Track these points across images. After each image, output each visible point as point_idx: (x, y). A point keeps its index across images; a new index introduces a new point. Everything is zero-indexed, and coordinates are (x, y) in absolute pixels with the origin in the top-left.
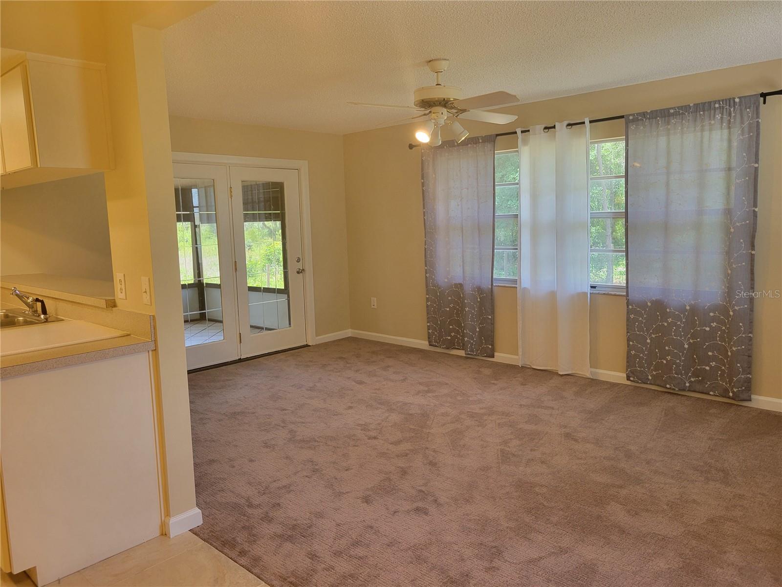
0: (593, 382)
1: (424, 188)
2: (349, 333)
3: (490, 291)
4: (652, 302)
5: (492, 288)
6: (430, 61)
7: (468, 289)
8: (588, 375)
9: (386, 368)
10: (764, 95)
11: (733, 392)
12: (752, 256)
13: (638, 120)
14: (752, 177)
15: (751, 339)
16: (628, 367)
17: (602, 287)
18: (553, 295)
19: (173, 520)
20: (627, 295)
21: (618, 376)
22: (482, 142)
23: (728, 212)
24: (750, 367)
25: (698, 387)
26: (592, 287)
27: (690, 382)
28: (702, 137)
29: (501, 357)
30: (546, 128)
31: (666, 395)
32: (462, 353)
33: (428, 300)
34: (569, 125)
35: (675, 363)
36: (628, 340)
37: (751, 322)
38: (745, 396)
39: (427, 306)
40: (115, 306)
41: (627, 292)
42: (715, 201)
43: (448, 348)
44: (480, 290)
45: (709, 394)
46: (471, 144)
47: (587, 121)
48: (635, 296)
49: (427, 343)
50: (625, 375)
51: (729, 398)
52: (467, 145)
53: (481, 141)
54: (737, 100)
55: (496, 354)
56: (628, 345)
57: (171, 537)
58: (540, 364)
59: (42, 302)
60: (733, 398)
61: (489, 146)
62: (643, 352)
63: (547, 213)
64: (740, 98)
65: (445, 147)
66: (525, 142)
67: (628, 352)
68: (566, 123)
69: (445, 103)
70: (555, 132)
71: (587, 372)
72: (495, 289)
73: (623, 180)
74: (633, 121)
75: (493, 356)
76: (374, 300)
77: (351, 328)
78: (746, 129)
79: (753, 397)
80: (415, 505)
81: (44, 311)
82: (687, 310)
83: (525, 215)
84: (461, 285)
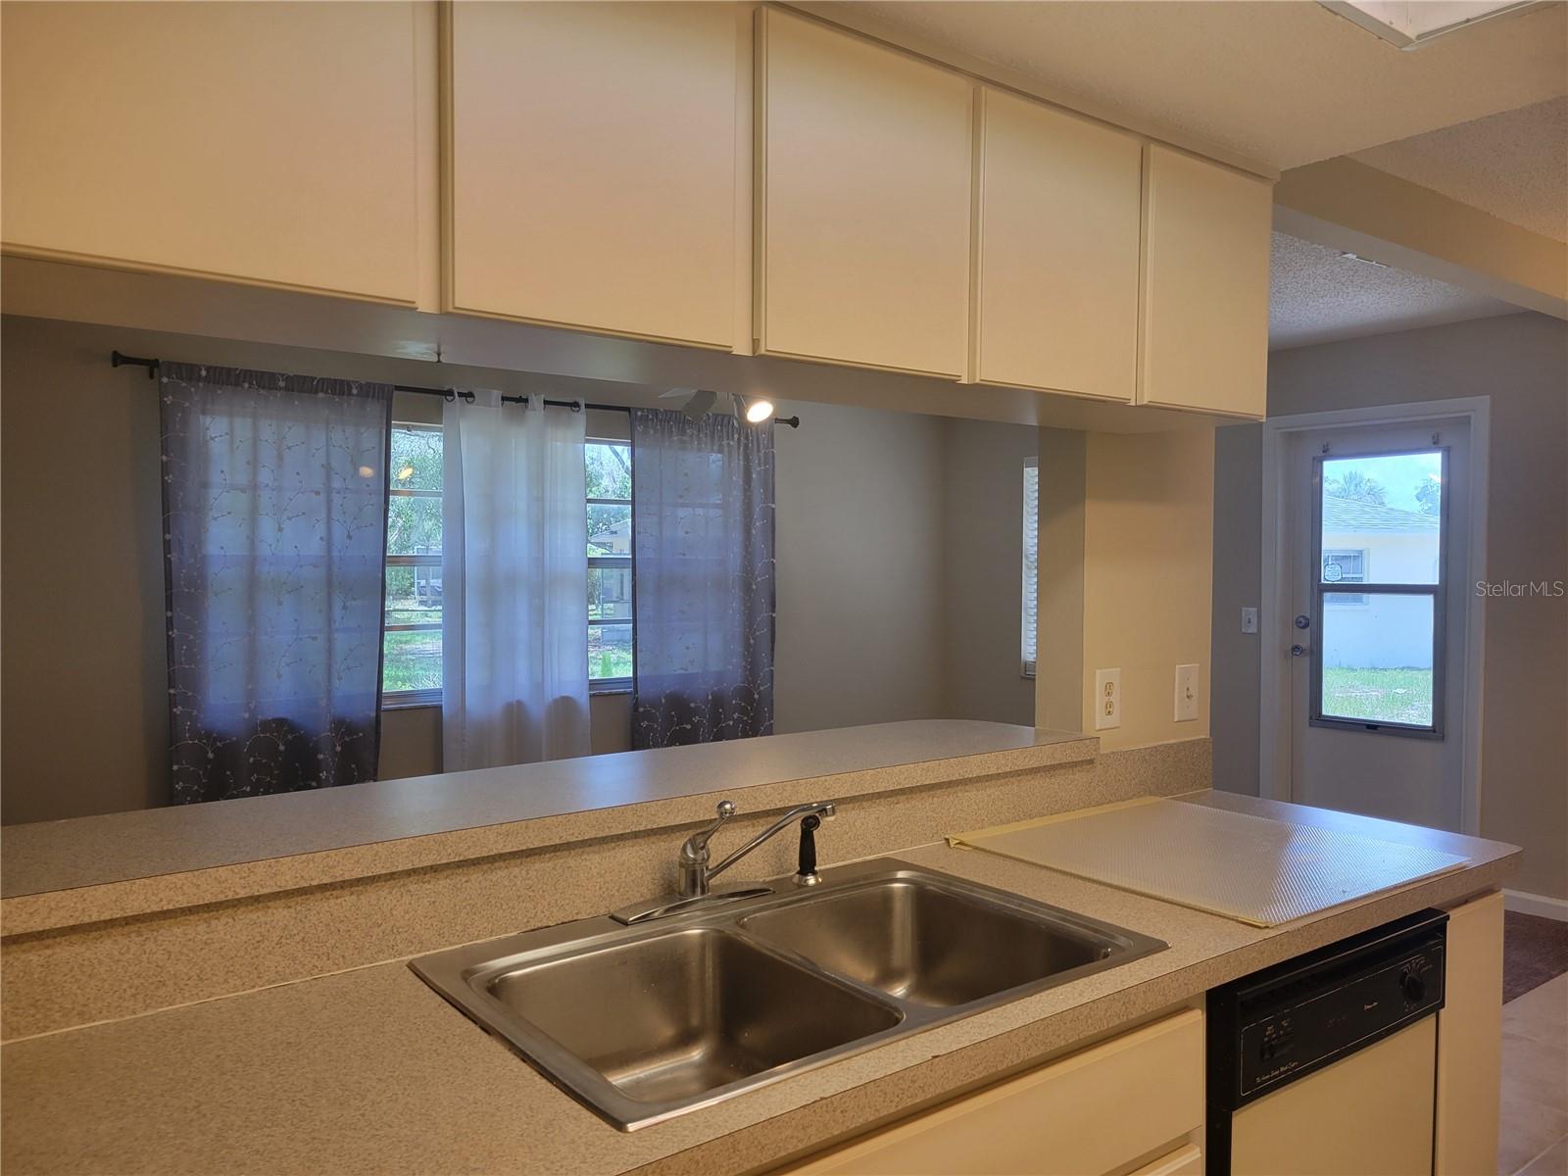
1: (169, 479)
3: (374, 723)
4: (668, 697)
5: (378, 717)
12: (773, 619)
13: (647, 419)
20: (636, 691)
22: (358, 395)
30: (505, 399)
33: (176, 777)
34: (546, 402)
37: (772, 702)
41: (636, 687)
44: (341, 725)
46: (326, 393)
52: (316, 392)
53: (355, 391)
61: (374, 409)
65: (246, 385)
72: (384, 718)
73: (630, 507)
74: (641, 418)
78: (763, 461)
82: (708, 701)
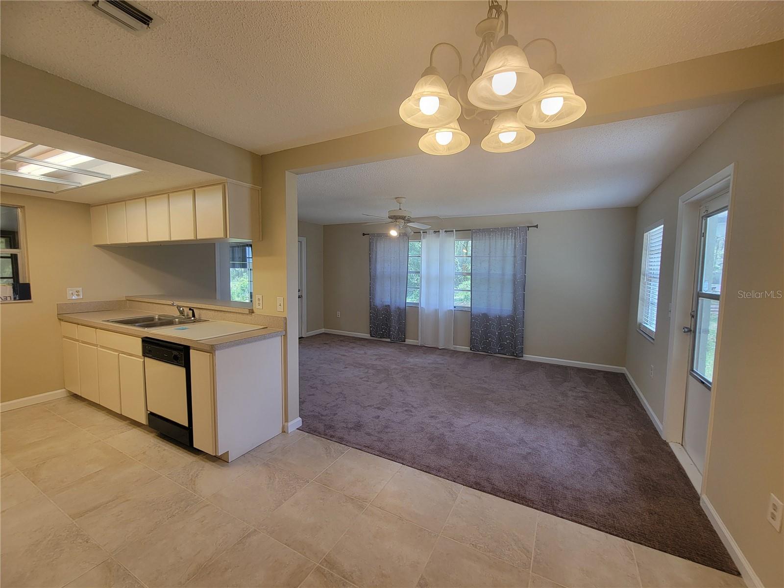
0: (455, 352)
2: (323, 330)
4: (483, 314)
5: (405, 307)
6: (396, 198)
7: (393, 308)
8: (452, 349)
9: (353, 348)
10: (528, 227)
11: (516, 354)
13: (477, 232)
14: (524, 261)
15: (523, 330)
16: (471, 344)
17: (458, 307)
18: (436, 311)
19: (290, 424)
20: (471, 311)
21: (466, 349)
22: (402, 236)
23: (515, 275)
24: (523, 342)
25: (502, 352)
26: (455, 307)
27: (498, 350)
28: (504, 242)
29: (409, 341)
30: (434, 232)
31: (489, 356)
32: (389, 340)
33: (370, 313)
35: (492, 341)
36: (471, 332)
37: (523, 322)
38: (520, 355)
39: (370, 316)
40: (253, 312)
41: (471, 309)
42: (509, 270)
43: (381, 338)
44: (399, 308)
45: (506, 355)
47: (454, 230)
48: (474, 311)
49: (370, 335)
50: (469, 348)
51: (514, 356)
54: (518, 228)
55: (406, 340)
56: (471, 334)
57: (289, 432)
58: (430, 344)
59: (193, 310)
60: (516, 356)
62: (477, 337)
63: (435, 271)
64: (519, 227)
66: (424, 238)
67: (471, 337)
68: (444, 230)
69: (403, 218)
70: (439, 234)
71: (452, 347)
72: (407, 307)
73: (470, 258)
74: (475, 232)
75: (405, 341)
76: (339, 313)
77: (324, 328)
78: (522, 241)
79: (524, 355)
80: (404, 409)
81: (194, 316)
82: (497, 318)
83: (424, 271)
84: (389, 305)
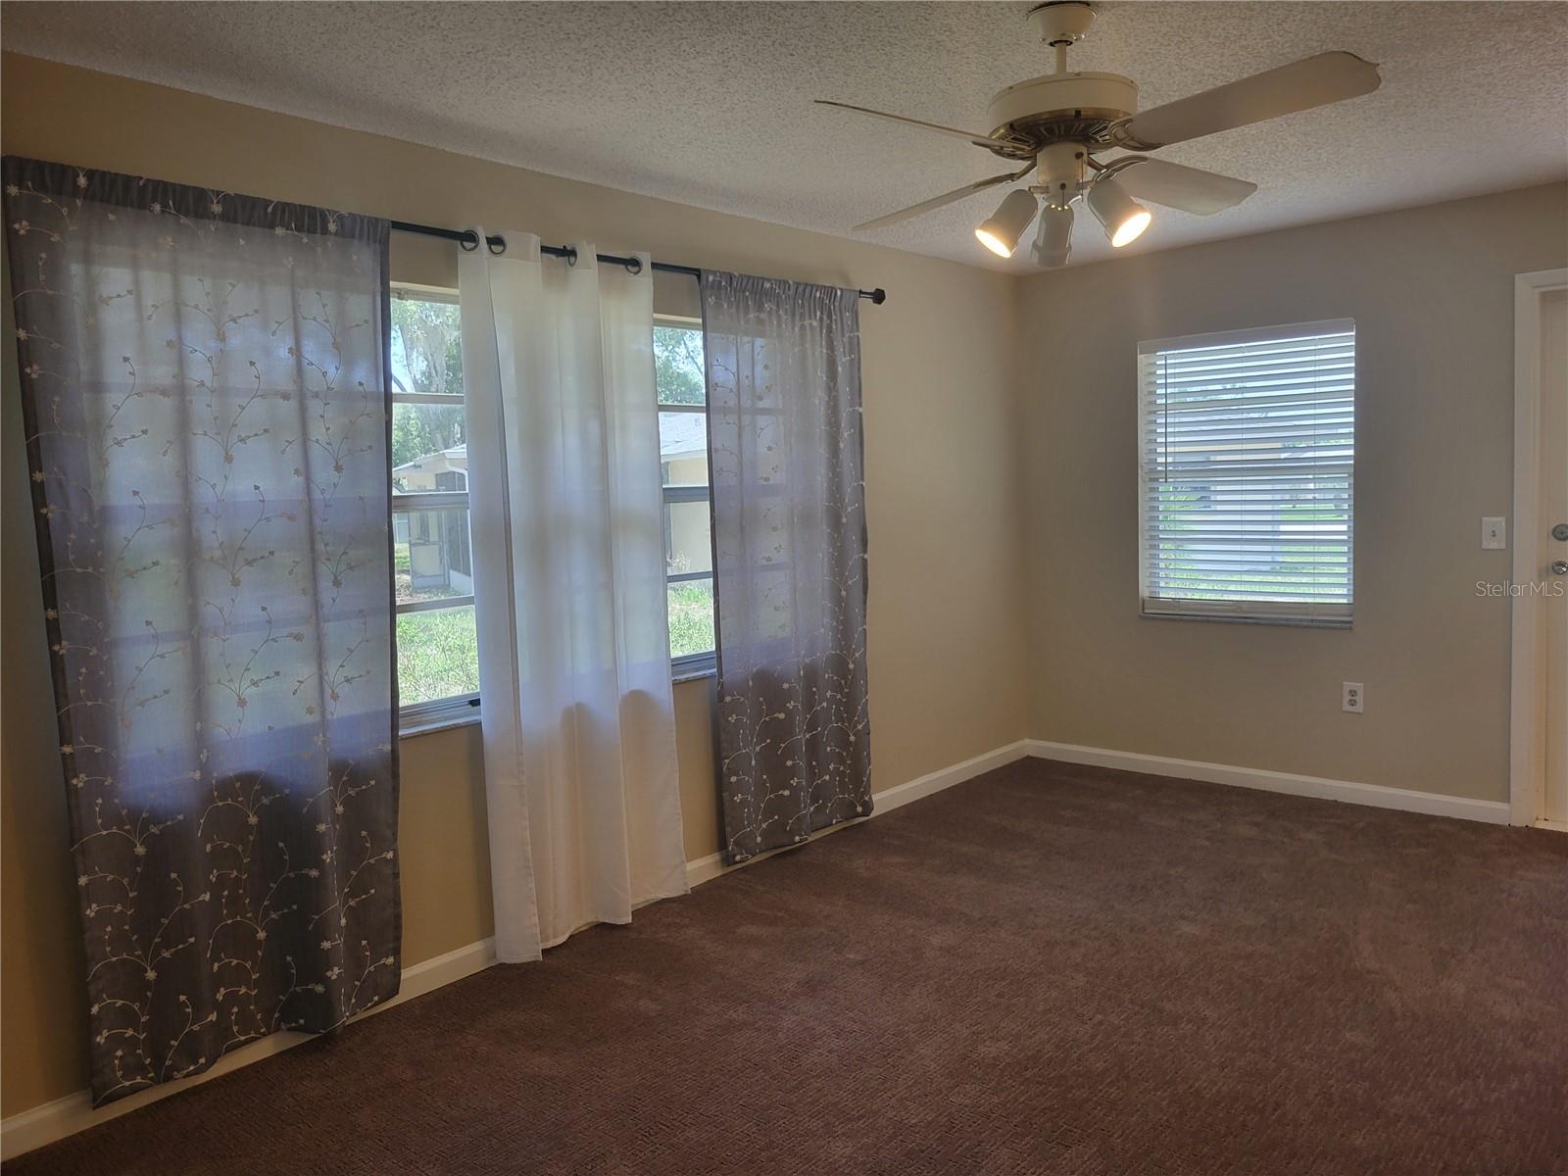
1: (34, 372)
3: (389, 760)
5: (394, 753)
11: (862, 804)
12: (865, 561)
13: (720, 287)
14: (858, 430)
20: (721, 674)
22: (336, 234)
29: (417, 976)
34: (598, 258)
41: (720, 669)
46: (288, 227)
55: (404, 976)
60: (861, 815)
61: (363, 257)
65: (157, 208)
73: (704, 417)
74: (712, 286)
75: (395, 991)
78: (848, 349)
